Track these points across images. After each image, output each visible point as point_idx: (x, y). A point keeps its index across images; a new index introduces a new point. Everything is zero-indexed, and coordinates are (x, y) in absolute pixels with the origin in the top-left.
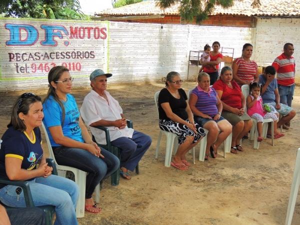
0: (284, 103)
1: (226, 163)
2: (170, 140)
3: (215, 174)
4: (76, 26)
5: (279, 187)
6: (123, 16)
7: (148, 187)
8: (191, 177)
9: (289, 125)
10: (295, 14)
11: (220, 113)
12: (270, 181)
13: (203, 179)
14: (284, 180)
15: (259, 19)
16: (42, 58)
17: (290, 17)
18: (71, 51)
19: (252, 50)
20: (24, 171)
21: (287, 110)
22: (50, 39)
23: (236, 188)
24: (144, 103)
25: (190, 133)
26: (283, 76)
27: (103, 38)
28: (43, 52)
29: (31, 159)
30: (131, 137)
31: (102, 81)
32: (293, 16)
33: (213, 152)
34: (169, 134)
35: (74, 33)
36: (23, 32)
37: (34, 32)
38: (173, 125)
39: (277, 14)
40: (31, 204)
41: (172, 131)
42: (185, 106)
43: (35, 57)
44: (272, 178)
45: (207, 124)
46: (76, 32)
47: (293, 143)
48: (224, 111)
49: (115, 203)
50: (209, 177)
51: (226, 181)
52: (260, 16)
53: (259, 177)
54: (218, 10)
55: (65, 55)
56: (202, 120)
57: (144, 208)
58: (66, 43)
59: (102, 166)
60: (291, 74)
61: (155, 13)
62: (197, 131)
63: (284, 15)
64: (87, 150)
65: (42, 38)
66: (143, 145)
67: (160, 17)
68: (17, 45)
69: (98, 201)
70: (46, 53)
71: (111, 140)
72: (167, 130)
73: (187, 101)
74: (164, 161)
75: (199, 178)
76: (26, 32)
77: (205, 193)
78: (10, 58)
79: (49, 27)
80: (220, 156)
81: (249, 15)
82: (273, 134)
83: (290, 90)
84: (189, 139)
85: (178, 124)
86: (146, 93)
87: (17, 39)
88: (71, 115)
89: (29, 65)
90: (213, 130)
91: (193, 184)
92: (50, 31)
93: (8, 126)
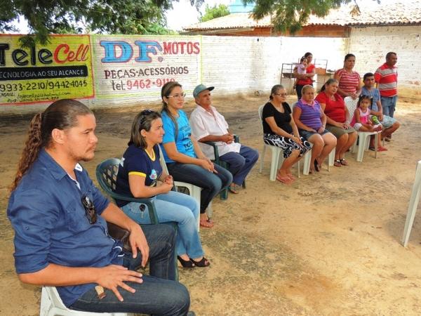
0: (386, 115)
1: (331, 177)
2: (275, 154)
3: (321, 187)
4: (170, 41)
5: (388, 200)
6: (212, 30)
7: (257, 201)
8: (298, 191)
9: (390, 137)
10: (392, 21)
11: (324, 126)
12: (378, 194)
13: (310, 193)
14: (393, 193)
15: (353, 29)
16: (137, 74)
17: (387, 25)
18: (165, 67)
19: (354, 61)
20: (147, 187)
21: (390, 122)
22: (145, 55)
23: (344, 201)
24: (239, 118)
25: (296, 147)
26: (385, 87)
27: (196, 53)
28: (137, 69)
29: (153, 176)
30: (238, 152)
31: (206, 96)
32: (390, 24)
33: (318, 166)
34: (274, 148)
35: (168, 48)
36: (118, 49)
37: (128, 49)
38: (279, 139)
39: (373, 22)
40: (156, 221)
41: (277, 145)
42: (289, 119)
43: (130, 74)
44: (380, 191)
45: (311, 137)
46: (169, 48)
47: (396, 156)
48: (328, 125)
49: (228, 217)
50: (316, 191)
51: (333, 195)
52: (354, 25)
53: (367, 190)
54: (313, 19)
55: (159, 71)
56: (306, 133)
57: (256, 222)
58: (160, 59)
59: (217, 182)
60: (394, 85)
61: (245, 26)
62: (303, 144)
63: (380, 23)
64: (200, 165)
65: (136, 54)
66: (251, 160)
67: (250, 29)
68: (113, 62)
69: (210, 216)
70: (141, 70)
71: (220, 156)
72: (272, 144)
73: (291, 115)
74: (268, 175)
75: (306, 192)
76: (120, 49)
77: (314, 207)
78: (106, 75)
79: (143, 43)
80: (324, 170)
81: (343, 25)
82: (376, 147)
83: (393, 101)
84: (295, 152)
85: (283, 138)
86: (241, 107)
87: (112, 56)
88: (184, 131)
89: (124, 82)
90: (318, 143)
91: (301, 198)
92: (144, 47)
93: (129, 144)
